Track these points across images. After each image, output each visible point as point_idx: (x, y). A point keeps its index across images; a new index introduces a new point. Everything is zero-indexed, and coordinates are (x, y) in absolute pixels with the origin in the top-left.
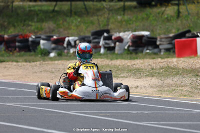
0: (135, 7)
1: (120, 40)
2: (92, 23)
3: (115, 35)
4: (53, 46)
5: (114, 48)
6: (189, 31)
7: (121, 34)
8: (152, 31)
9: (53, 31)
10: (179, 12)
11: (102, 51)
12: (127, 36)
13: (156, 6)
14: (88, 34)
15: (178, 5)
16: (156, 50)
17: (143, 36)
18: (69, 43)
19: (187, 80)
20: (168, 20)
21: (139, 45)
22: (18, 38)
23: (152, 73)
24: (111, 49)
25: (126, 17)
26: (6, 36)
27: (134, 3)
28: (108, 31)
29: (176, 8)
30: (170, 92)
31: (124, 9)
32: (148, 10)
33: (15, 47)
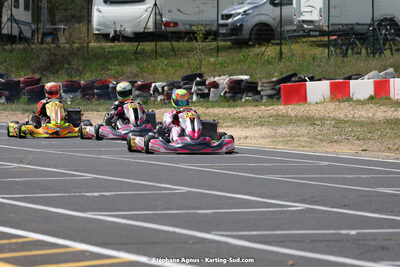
0: (230, 48)
1: (215, 85)
2: (181, 66)
3: (210, 80)
4: (137, 92)
5: (208, 95)
6: (295, 75)
7: (216, 79)
8: (251, 75)
9: (137, 75)
10: (281, 53)
11: (195, 98)
12: (223, 81)
13: (253, 46)
14: (178, 79)
15: (280, 44)
16: (257, 97)
17: (242, 81)
18: (156, 89)
19: (304, 129)
20: (269, 62)
21: (237, 90)
22: (96, 84)
23: (261, 122)
24: (204, 96)
25: (220, 59)
26: (82, 82)
27: (229, 43)
28: (201, 76)
29: (278, 48)
30: (286, 142)
31: (218, 49)
32: (245, 51)
33: (94, 95)
